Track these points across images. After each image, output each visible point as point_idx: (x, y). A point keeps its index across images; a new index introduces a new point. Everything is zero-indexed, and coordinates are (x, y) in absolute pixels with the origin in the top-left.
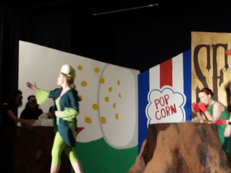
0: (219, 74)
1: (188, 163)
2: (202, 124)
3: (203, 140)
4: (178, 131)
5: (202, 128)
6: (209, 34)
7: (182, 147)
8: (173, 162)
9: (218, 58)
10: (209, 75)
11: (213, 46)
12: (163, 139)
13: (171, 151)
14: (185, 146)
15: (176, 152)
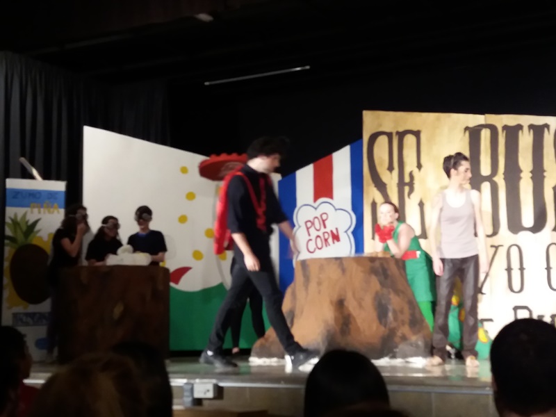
0: (407, 179)
1: (359, 321)
2: (380, 259)
3: (382, 284)
4: (344, 271)
5: (382, 265)
6: (391, 114)
7: (349, 296)
8: (336, 319)
9: (406, 152)
10: (391, 180)
11: (398, 133)
12: (319, 284)
13: (331, 302)
14: (354, 294)
15: (340, 304)
